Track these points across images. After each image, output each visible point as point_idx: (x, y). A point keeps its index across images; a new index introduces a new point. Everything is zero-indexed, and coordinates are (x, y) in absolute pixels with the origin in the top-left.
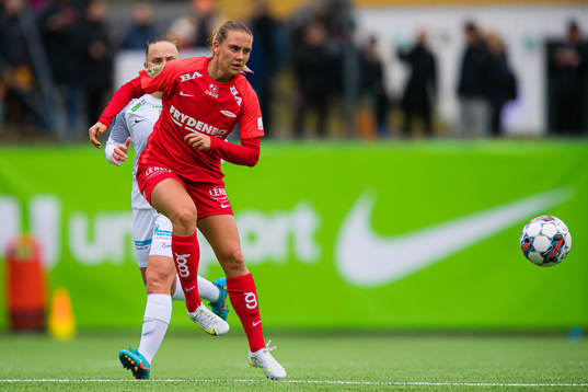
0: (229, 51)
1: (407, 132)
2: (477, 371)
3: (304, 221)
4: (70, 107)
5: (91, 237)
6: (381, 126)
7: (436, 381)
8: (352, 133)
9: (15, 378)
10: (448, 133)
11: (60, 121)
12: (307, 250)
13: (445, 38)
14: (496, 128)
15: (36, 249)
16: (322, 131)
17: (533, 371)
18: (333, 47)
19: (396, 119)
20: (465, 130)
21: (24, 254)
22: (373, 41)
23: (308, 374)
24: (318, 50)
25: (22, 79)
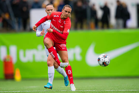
0: (65, 12)
1: (103, 27)
2: (121, 87)
3: (78, 50)
4: (19, 23)
5: (25, 55)
6: (96, 26)
7: (111, 90)
8: (89, 28)
9: (6, 91)
10: (113, 28)
11: (16, 27)
12: (79, 58)
13: (112, 4)
14: (125, 26)
15: (11, 59)
16: (82, 28)
17: (135, 87)
18: (84, 7)
19: (100, 24)
20: (117, 27)
21: (8, 60)
22: (94, 5)
23: (80, 89)
24: (80, 8)
25: (7, 16)
